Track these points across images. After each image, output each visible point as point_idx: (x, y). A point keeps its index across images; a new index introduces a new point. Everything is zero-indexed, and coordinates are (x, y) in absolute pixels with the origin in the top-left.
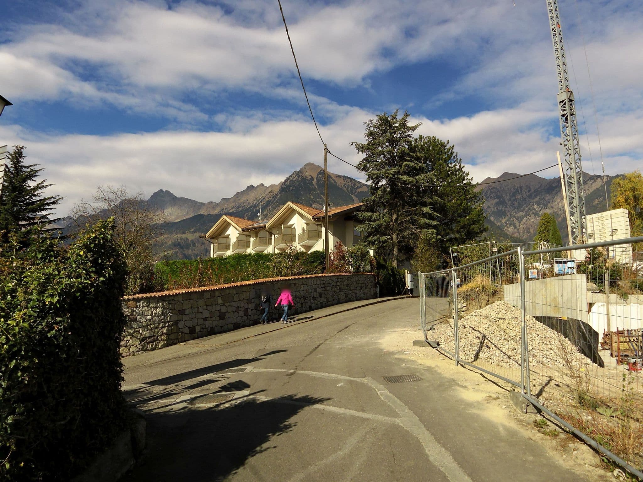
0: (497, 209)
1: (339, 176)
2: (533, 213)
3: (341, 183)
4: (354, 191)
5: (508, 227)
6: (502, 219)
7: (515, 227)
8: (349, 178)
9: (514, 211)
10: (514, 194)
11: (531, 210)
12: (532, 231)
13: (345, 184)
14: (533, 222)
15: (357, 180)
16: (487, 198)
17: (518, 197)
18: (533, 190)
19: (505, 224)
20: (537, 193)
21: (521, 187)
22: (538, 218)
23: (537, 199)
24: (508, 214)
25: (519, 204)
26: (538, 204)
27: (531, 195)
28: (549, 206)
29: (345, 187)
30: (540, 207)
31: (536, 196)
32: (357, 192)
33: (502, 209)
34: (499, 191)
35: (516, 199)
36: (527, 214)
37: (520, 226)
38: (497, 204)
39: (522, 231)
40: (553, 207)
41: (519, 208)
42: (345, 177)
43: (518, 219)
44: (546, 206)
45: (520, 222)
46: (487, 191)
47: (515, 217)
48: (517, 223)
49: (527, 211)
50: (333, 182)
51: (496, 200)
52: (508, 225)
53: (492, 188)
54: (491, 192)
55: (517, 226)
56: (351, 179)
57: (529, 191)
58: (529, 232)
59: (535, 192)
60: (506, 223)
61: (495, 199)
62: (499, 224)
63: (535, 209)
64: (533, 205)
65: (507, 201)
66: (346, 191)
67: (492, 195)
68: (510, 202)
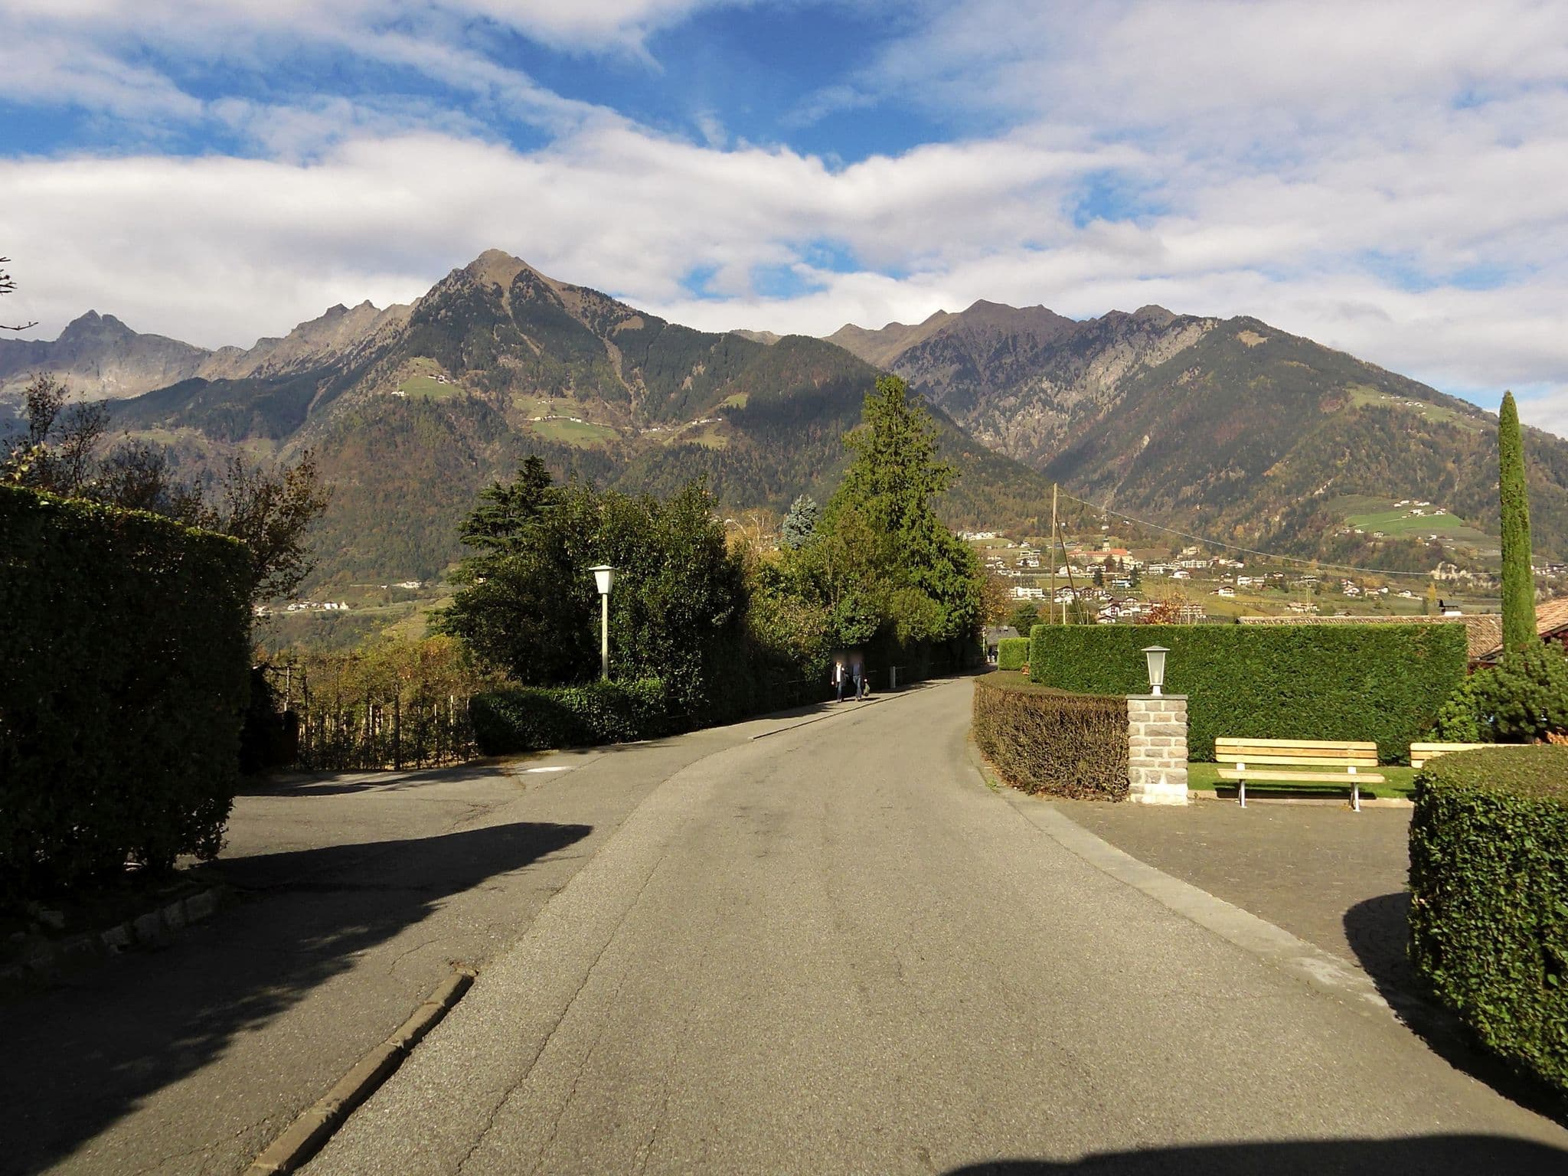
0: (957, 387)
1: (571, 288)
2: (1040, 399)
3: (575, 306)
4: (608, 328)
5: (980, 432)
6: (969, 411)
7: (997, 432)
8: (596, 293)
9: (996, 394)
10: (999, 354)
11: (1035, 393)
12: (1035, 442)
13: (586, 310)
14: (1039, 420)
15: (617, 300)
16: (936, 359)
17: (1008, 360)
18: (1041, 347)
19: (973, 425)
20: (1051, 350)
21: (1015, 338)
22: (1050, 413)
23: (1048, 368)
24: (983, 400)
25: (1008, 378)
26: (1053, 379)
27: (1037, 356)
28: (1077, 383)
29: (587, 317)
30: (1056, 386)
31: (1048, 360)
32: (617, 330)
33: (968, 388)
34: (963, 345)
35: (1001, 366)
36: (1026, 402)
37: (1007, 429)
38: (959, 376)
39: (1012, 443)
40: (1085, 388)
41: (1008, 384)
42: (586, 291)
43: (1003, 414)
44: (1069, 384)
45: (1009, 421)
46: (936, 344)
47: (997, 408)
48: (1002, 424)
49: (1028, 395)
50: (554, 301)
51: (956, 367)
52: (981, 428)
53: (948, 338)
54: (945, 347)
55: (1003, 430)
56: (603, 298)
57: (1032, 348)
58: (1028, 445)
59: (1046, 349)
60: (976, 420)
61: (952, 363)
62: (960, 424)
63: (1044, 391)
64: (1041, 381)
65: (981, 370)
66: (588, 326)
67: (948, 353)
68: (988, 373)
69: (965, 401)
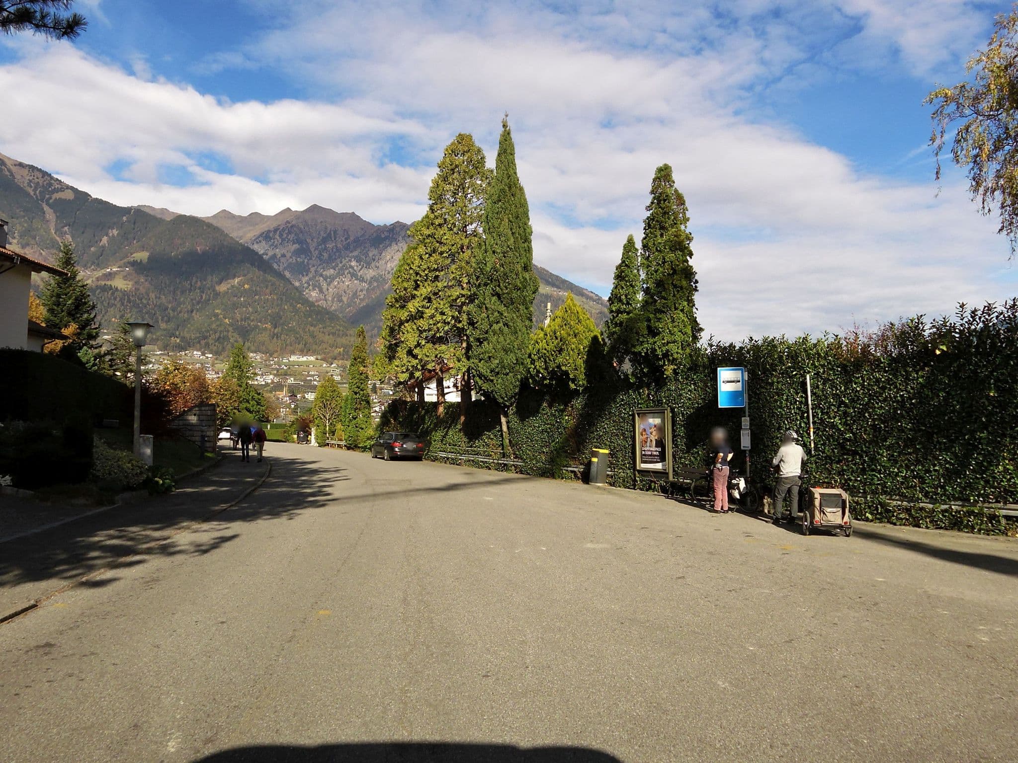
69: (301, 269)
